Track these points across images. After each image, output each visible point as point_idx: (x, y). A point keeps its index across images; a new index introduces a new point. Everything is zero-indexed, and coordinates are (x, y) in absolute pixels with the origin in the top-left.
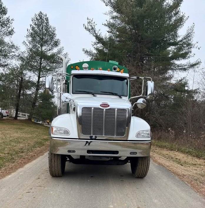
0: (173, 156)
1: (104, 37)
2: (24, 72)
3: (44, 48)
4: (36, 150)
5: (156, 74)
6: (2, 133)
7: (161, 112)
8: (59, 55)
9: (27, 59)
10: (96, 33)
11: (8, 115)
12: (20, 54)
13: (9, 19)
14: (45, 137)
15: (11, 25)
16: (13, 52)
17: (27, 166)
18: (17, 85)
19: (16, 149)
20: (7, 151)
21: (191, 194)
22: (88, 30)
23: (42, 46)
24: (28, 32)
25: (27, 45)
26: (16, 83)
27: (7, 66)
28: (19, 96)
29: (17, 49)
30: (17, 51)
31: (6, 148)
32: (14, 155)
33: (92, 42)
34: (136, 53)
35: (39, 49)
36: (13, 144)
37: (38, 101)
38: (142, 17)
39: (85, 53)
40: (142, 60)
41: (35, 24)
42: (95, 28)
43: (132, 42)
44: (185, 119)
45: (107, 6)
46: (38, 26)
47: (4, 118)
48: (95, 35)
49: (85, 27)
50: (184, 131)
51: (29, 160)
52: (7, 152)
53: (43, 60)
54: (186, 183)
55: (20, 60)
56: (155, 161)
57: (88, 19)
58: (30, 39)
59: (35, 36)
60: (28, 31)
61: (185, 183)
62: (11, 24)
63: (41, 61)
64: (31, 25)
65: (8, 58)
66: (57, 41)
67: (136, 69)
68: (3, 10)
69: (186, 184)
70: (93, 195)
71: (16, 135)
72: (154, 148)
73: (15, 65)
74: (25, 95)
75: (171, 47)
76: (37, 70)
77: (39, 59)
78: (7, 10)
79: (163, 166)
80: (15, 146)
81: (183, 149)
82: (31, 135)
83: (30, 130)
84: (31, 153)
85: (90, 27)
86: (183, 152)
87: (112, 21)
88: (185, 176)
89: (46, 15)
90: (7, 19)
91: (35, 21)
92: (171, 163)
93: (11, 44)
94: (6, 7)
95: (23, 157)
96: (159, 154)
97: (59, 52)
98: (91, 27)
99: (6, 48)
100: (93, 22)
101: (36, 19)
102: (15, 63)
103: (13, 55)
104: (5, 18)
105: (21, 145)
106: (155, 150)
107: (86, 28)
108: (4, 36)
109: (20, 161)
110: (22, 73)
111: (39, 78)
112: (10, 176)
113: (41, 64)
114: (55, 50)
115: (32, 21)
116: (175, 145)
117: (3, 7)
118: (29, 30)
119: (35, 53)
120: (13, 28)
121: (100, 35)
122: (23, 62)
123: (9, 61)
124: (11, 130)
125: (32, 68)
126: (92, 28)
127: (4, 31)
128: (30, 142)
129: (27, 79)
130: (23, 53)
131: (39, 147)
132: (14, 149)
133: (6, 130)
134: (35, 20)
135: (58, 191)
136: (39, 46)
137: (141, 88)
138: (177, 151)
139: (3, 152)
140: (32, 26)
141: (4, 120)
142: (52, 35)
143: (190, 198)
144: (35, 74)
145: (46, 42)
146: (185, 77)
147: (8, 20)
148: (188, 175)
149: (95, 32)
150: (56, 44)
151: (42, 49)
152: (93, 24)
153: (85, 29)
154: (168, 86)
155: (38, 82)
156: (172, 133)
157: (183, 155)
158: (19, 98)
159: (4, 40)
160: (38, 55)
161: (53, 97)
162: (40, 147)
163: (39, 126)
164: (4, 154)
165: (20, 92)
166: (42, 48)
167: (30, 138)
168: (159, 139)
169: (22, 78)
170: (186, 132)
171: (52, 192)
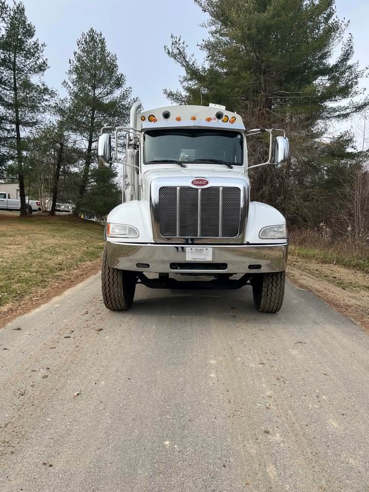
0: (328, 272)
1: (200, 68)
2: (66, 133)
3: (97, 92)
4: (84, 265)
5: (294, 127)
6: (29, 238)
7: (306, 196)
8: (123, 103)
9: (70, 111)
10: (187, 60)
11: (40, 209)
12: (58, 103)
13: (38, 44)
14: (101, 244)
15: (41, 54)
16: (47, 100)
17: (68, 292)
18: (54, 158)
19: (51, 264)
20: (36, 268)
21: (360, 339)
22: (172, 56)
23: (94, 88)
24: (70, 65)
25: (70, 88)
26: (53, 153)
27: (36, 124)
28: (57, 175)
29: (52, 94)
30: (54, 99)
31: (35, 262)
32: (46, 274)
33: (180, 76)
34: (258, 92)
35: (90, 94)
36: (45, 255)
37: (90, 183)
38: (267, 29)
39: (168, 96)
40: (269, 104)
41: (83, 51)
42: (185, 51)
43: (251, 73)
44: (350, 206)
45: (205, 11)
46: (88, 53)
47: (34, 213)
48: (184, 64)
49: (167, 50)
50: (348, 229)
51: (72, 283)
52: (35, 270)
53: (97, 113)
54: (353, 320)
55: (58, 114)
56: (295, 282)
57: (172, 37)
58: (74, 76)
59: (82, 73)
60: (70, 63)
61: (350, 320)
62: (42, 52)
63: (93, 114)
64: (75, 53)
65: (38, 110)
66: (120, 77)
67: (259, 121)
68: (27, 29)
69: (352, 322)
70: (180, 342)
71: (52, 241)
72: (294, 260)
73: (50, 122)
74: (66, 173)
75: (320, 78)
76: (86, 129)
77: (90, 111)
78: (35, 29)
79: (309, 289)
80: (49, 260)
81: (347, 259)
82: (77, 241)
83: (75, 232)
84: (75, 271)
85: (176, 51)
86: (347, 265)
87: (212, 40)
88: (350, 307)
89: (101, 35)
90: (34, 44)
91: (83, 44)
92: (324, 284)
93: (43, 87)
94: (33, 24)
95: (62, 278)
96: (302, 269)
97: (124, 97)
98: (178, 51)
99: (34, 94)
100: (181, 42)
101: (85, 41)
102: (50, 119)
103: (46, 105)
104: (31, 42)
105: (59, 258)
106: (294, 263)
107: (169, 53)
108: (30, 73)
109: (56, 284)
110: (61, 136)
111: (91, 142)
112: (37, 310)
113: (93, 118)
114: (117, 93)
115: (78, 45)
116: (332, 253)
117: (27, 24)
118: (72, 62)
119: (82, 100)
120: (46, 59)
121: (193, 64)
122: (63, 116)
123: (39, 117)
124: (44, 232)
125: (78, 127)
126: (180, 53)
127: (31, 66)
128: (74, 252)
129: (70, 145)
130: (62, 101)
131: (90, 261)
132: (47, 265)
133: (35, 233)
134: (83, 42)
135: (119, 334)
136: (90, 88)
137: (267, 153)
138: (335, 265)
139: (28, 269)
140: (77, 55)
141: (34, 216)
142: (111, 68)
143: (359, 348)
144: (84, 137)
145: (101, 81)
146: (349, 130)
147: (36, 45)
148: (356, 306)
149: (184, 58)
150: (119, 83)
151: (94, 93)
152: (181, 45)
153: (167, 55)
154: (317, 148)
155: (89, 149)
156: (326, 232)
157: (347, 271)
158: (58, 177)
159: (29, 80)
160: (88, 104)
161: (115, 175)
162: (92, 261)
163: (90, 225)
164: (29, 273)
165: (59, 167)
166: (94, 91)
167: (76, 245)
168: (302, 242)
169: (62, 145)
170: (353, 230)
171: (108, 337)
